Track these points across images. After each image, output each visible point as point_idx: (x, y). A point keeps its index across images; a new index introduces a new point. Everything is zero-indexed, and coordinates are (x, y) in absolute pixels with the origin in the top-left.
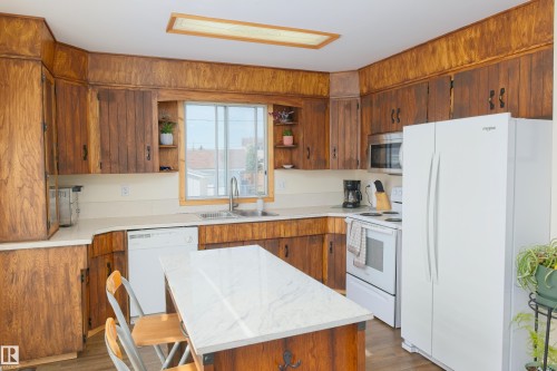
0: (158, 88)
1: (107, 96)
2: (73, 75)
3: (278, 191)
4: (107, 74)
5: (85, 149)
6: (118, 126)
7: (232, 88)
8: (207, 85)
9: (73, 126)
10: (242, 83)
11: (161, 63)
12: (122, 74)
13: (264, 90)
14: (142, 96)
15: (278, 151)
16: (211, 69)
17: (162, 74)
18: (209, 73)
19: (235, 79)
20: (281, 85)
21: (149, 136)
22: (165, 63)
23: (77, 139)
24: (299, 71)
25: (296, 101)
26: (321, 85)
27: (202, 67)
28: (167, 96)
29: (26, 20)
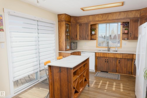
0: (90, 22)
1: (80, 25)
2: (74, 22)
3: (123, 46)
4: (81, 20)
5: (76, 35)
6: (82, 31)
7: (107, 19)
8: (101, 19)
9: (74, 31)
10: (110, 17)
11: (90, 16)
12: (83, 20)
13: (117, 18)
14: (87, 24)
15: (124, 35)
16: (102, 15)
17: (91, 18)
18: (101, 16)
19: (108, 17)
20: (122, 16)
21: (88, 32)
22: (92, 16)
23: (75, 34)
24: (128, 11)
25: (127, 20)
26: (137, 14)
27: (100, 15)
28: (92, 23)
29: (63, 14)
